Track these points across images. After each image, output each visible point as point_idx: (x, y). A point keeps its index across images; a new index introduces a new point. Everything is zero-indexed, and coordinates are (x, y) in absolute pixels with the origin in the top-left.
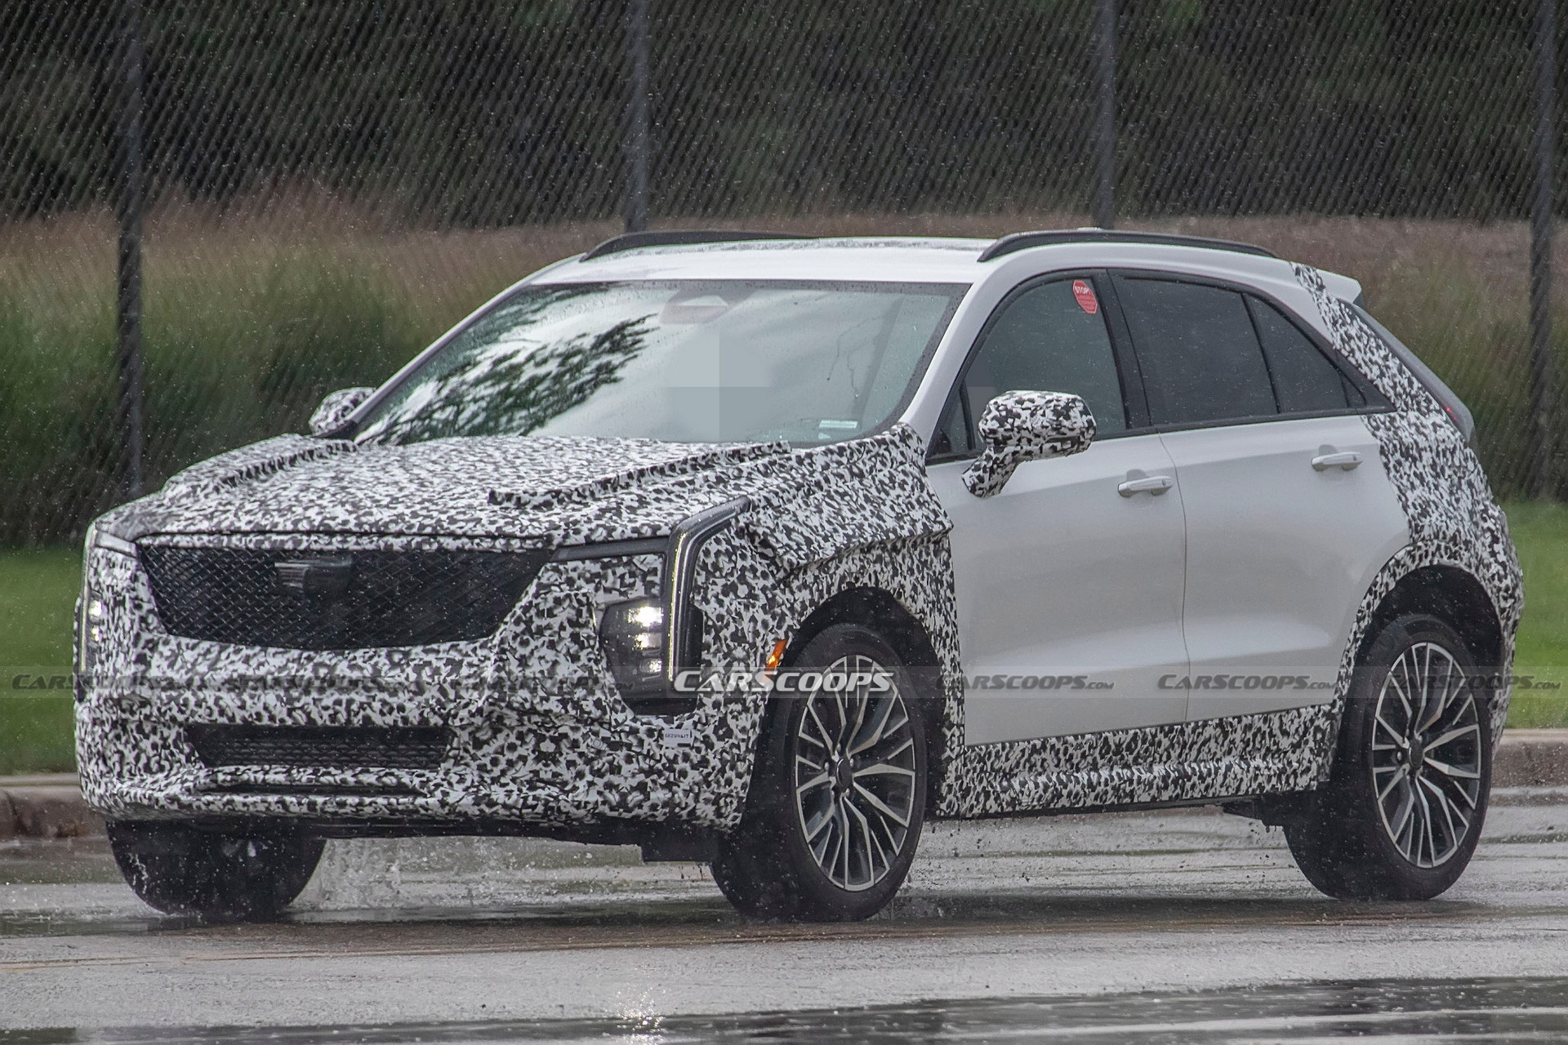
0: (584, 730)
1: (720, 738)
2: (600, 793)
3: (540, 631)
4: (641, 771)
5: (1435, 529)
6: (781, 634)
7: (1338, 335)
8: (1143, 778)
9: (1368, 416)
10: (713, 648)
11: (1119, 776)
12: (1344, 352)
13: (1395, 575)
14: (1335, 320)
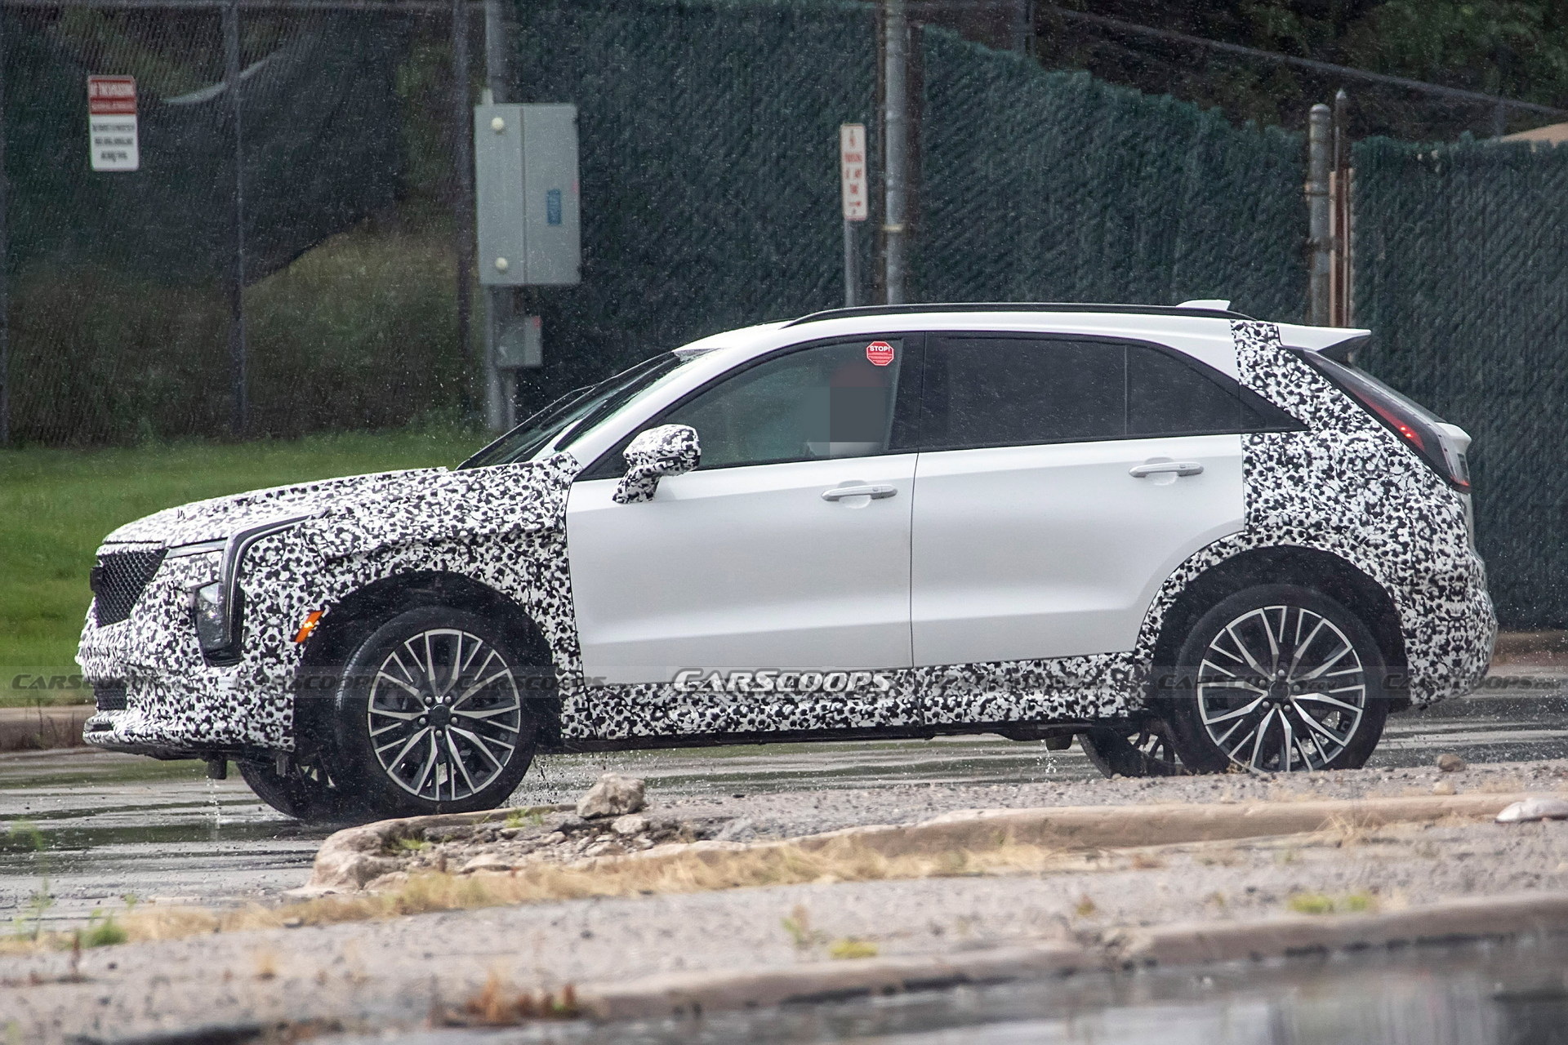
0: (173, 679)
1: (258, 683)
2: (185, 724)
4: (207, 708)
5: (1286, 519)
6: (317, 607)
7: (1253, 374)
8: (858, 708)
9: (1254, 434)
10: (251, 618)
11: (824, 708)
12: (1252, 387)
13: (1219, 554)
14: (1256, 363)
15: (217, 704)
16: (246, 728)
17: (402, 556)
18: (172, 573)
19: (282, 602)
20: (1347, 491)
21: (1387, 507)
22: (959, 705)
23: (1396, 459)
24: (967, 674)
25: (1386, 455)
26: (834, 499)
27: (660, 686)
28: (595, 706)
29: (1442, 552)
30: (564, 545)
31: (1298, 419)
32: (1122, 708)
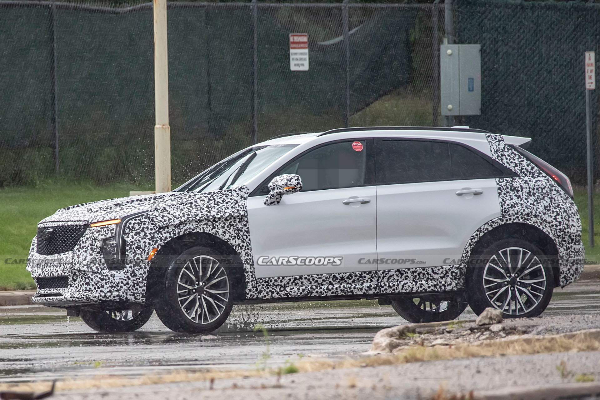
0: (94, 275)
1: (132, 277)
2: (99, 293)
3: (83, 247)
4: (110, 287)
5: (516, 212)
6: (156, 246)
7: (497, 155)
8: (357, 287)
9: (500, 178)
10: (129, 251)
11: (344, 286)
12: (497, 160)
13: (492, 226)
14: (497, 151)
15: (114, 285)
16: (127, 294)
17: (188, 226)
18: (93, 233)
19: (142, 244)
20: (537, 201)
21: (552, 207)
22: (394, 285)
23: (554, 188)
24: (397, 273)
25: (550, 187)
26: (347, 204)
27: (283, 278)
28: (259, 286)
29: (573, 225)
30: (247, 222)
31: (515, 173)
32: (455, 287)
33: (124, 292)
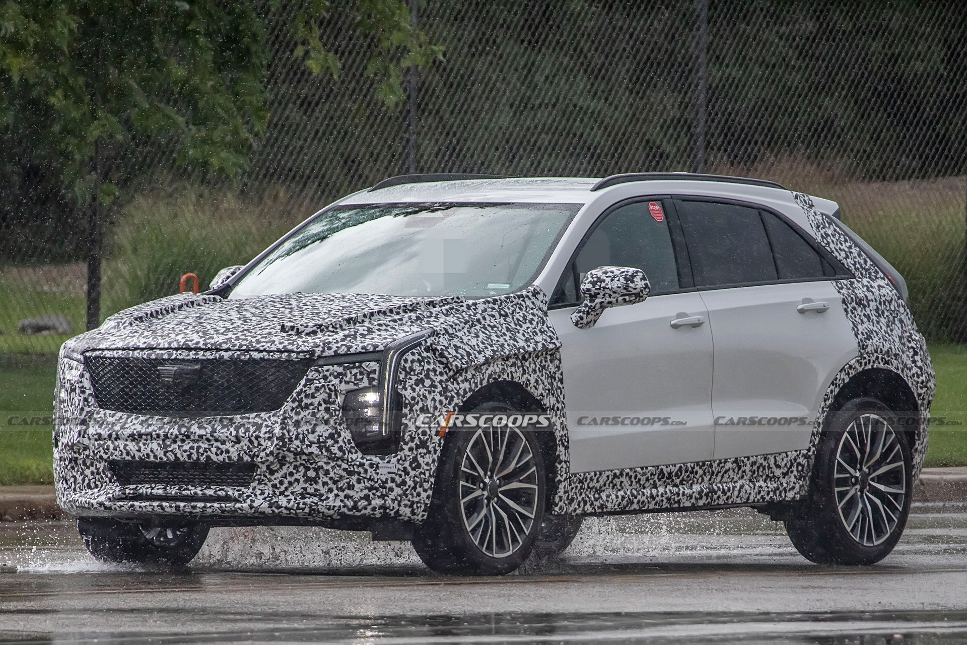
0: (332, 464)
1: (413, 469)
2: (342, 501)
3: (307, 406)
4: (366, 488)
5: (874, 347)
6: (451, 408)
7: (820, 234)
9: (836, 280)
10: (409, 417)
12: (823, 244)
13: (848, 374)
14: (818, 226)
15: (377, 485)
16: (399, 505)
18: (325, 378)
19: (430, 403)
20: (889, 326)
24: (734, 465)
26: (675, 327)
27: (601, 474)
28: (572, 489)
30: (560, 361)
31: (849, 270)
32: (797, 493)
33: (396, 499)
